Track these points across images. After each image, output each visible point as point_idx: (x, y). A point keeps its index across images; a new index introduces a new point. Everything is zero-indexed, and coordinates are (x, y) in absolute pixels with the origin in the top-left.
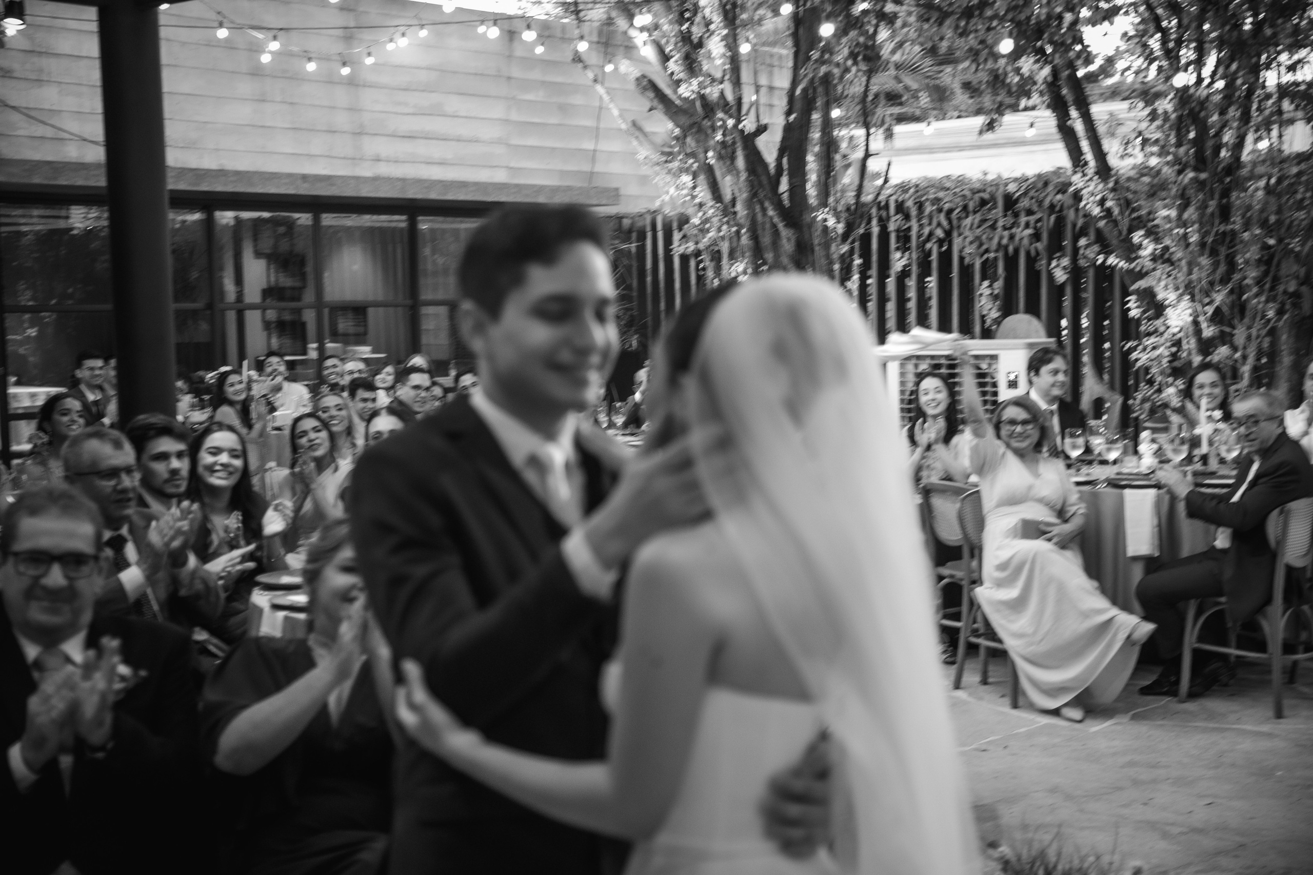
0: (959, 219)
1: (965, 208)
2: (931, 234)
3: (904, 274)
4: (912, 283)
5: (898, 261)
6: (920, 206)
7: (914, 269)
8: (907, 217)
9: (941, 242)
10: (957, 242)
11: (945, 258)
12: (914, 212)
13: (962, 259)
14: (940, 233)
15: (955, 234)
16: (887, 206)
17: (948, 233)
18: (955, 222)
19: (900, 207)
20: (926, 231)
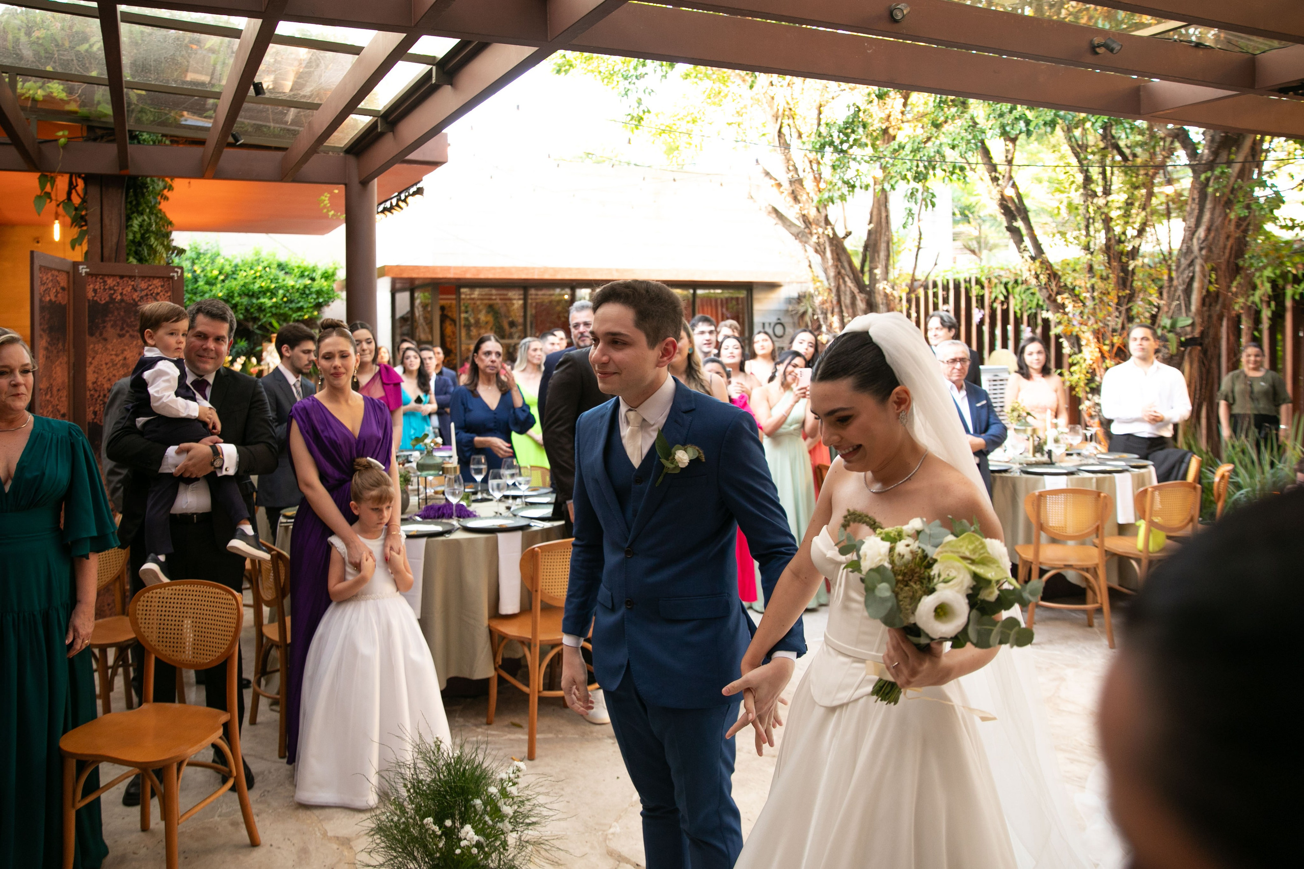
0: (1013, 288)
1: (1016, 282)
2: (996, 298)
3: (981, 322)
4: (986, 328)
5: (977, 315)
6: (989, 280)
7: (987, 320)
8: (983, 287)
9: (1002, 303)
10: (1012, 302)
11: (1005, 313)
12: (986, 283)
13: (1015, 313)
14: (1001, 298)
15: (1011, 298)
16: (970, 281)
17: (1006, 298)
18: (1010, 290)
19: (978, 282)
20: (993, 296)
